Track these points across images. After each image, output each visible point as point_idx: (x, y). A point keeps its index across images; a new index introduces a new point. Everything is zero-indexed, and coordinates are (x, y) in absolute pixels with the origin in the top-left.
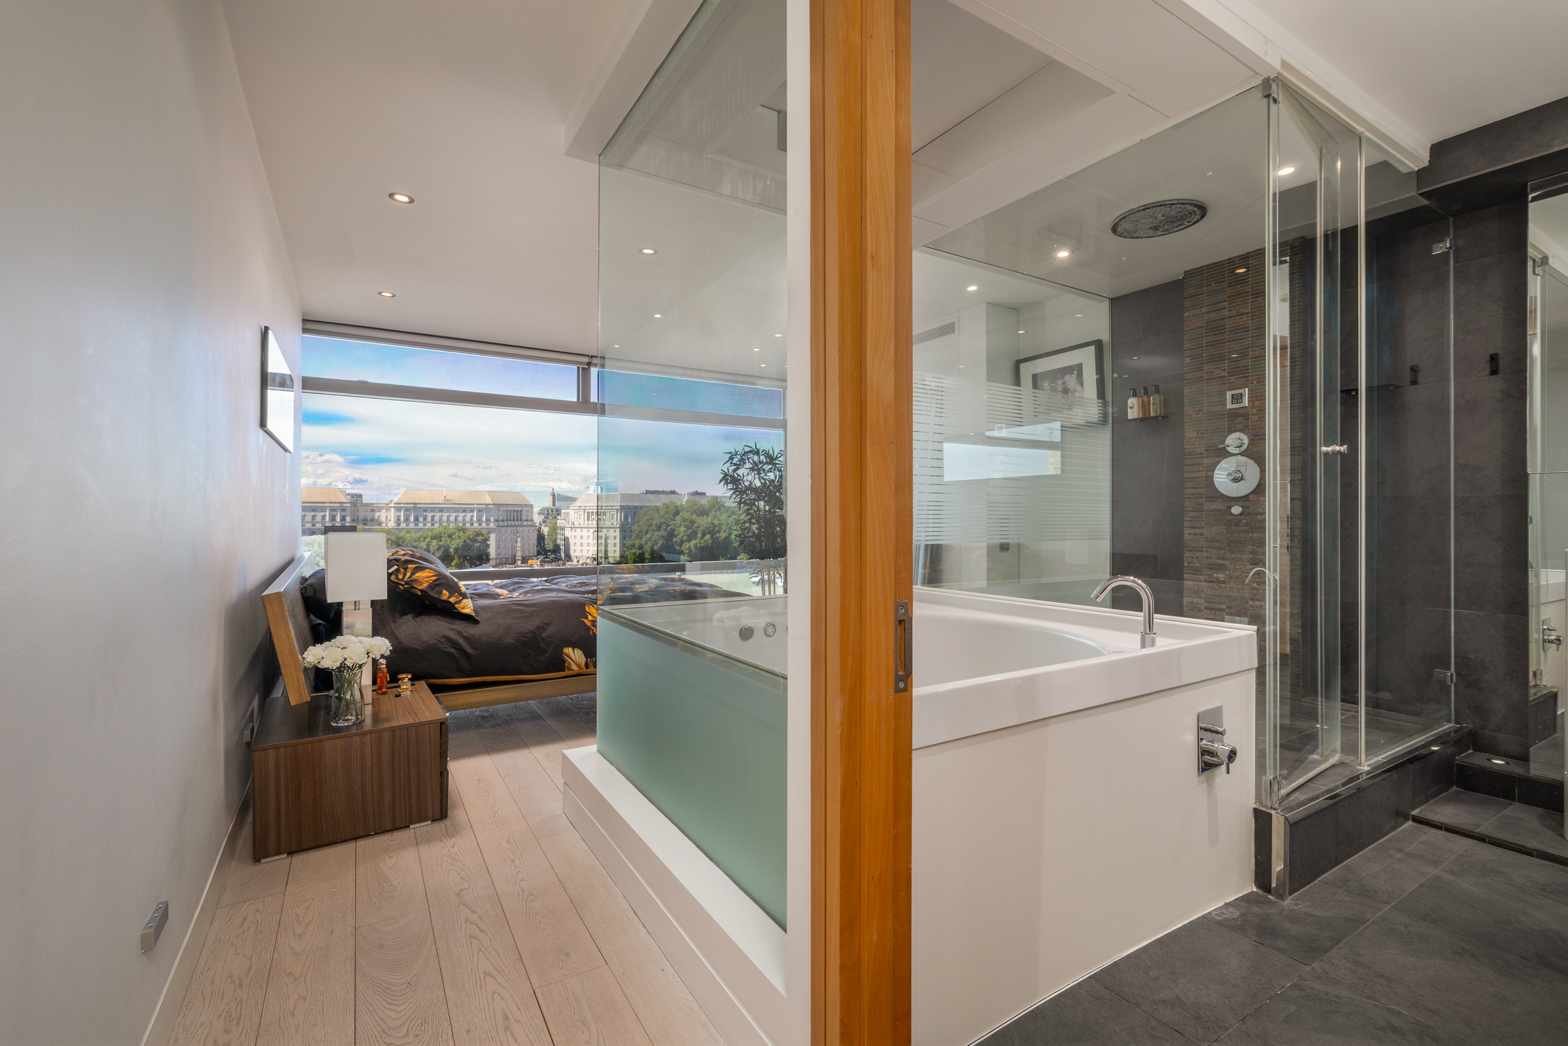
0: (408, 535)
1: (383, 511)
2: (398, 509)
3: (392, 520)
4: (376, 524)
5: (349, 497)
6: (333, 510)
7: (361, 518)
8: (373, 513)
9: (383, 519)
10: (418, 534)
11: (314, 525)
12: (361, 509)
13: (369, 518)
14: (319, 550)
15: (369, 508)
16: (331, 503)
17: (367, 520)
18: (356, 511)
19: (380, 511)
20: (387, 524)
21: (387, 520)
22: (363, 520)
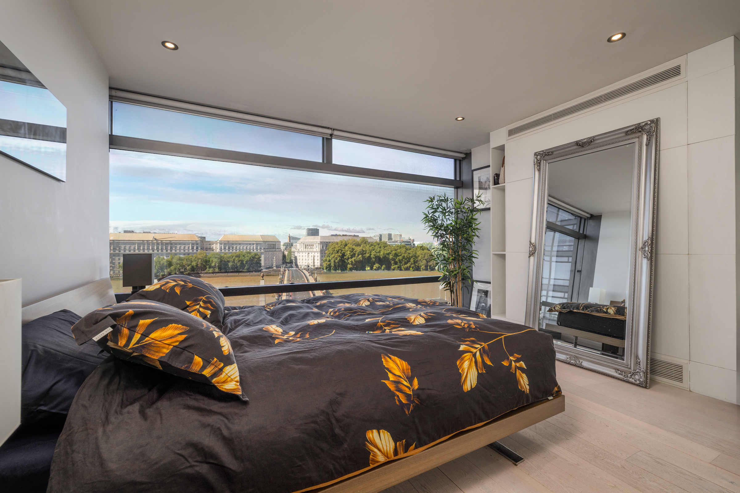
0: (225, 255)
1: (215, 244)
2: (221, 244)
3: (218, 248)
4: (211, 250)
5: (200, 238)
6: (193, 244)
7: (205, 248)
8: (210, 246)
9: (214, 248)
10: (230, 255)
11: (184, 251)
12: (205, 244)
13: (208, 248)
14: (186, 262)
15: (208, 243)
16: (192, 241)
18: (202, 244)
19: (213, 244)
20: (216, 250)
21: (216, 248)
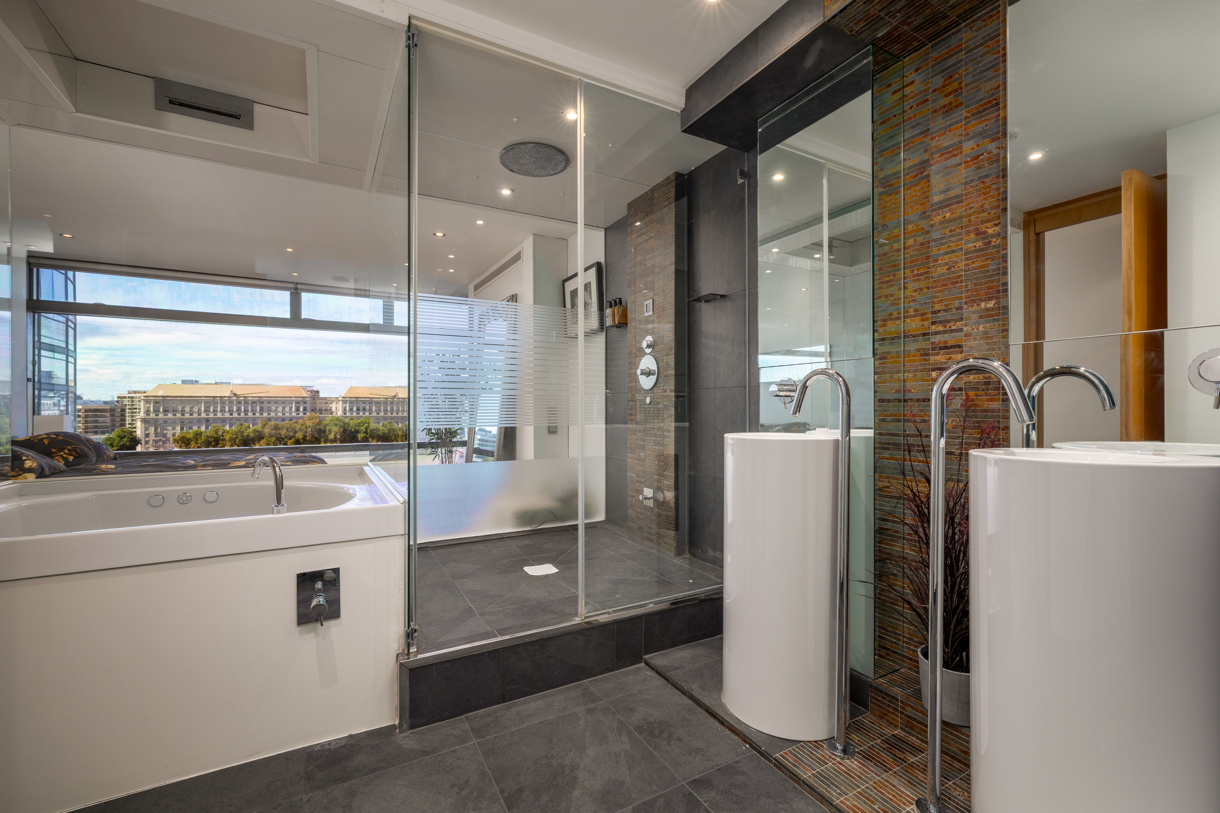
0: (352, 421)
1: (334, 403)
2: (344, 402)
3: (340, 410)
4: (329, 413)
5: (309, 393)
6: (297, 403)
7: (317, 409)
8: (327, 405)
9: (334, 409)
10: (359, 421)
11: (284, 414)
12: (318, 402)
13: (323, 409)
14: (287, 433)
15: (324, 401)
16: (296, 397)
17: (322, 410)
18: (314, 403)
19: (332, 403)
20: (336, 413)
21: (336, 410)
22: (319, 410)
